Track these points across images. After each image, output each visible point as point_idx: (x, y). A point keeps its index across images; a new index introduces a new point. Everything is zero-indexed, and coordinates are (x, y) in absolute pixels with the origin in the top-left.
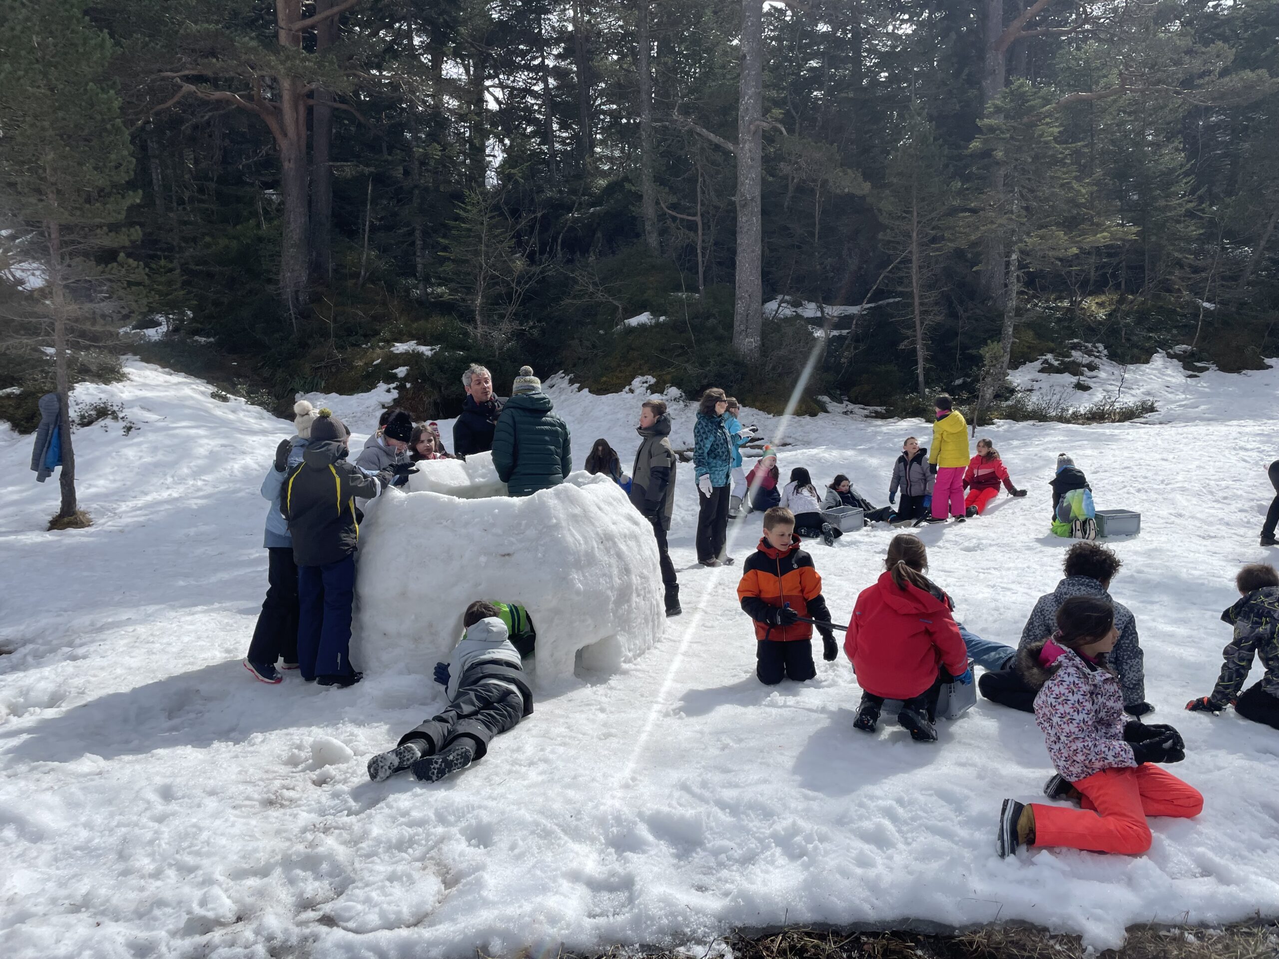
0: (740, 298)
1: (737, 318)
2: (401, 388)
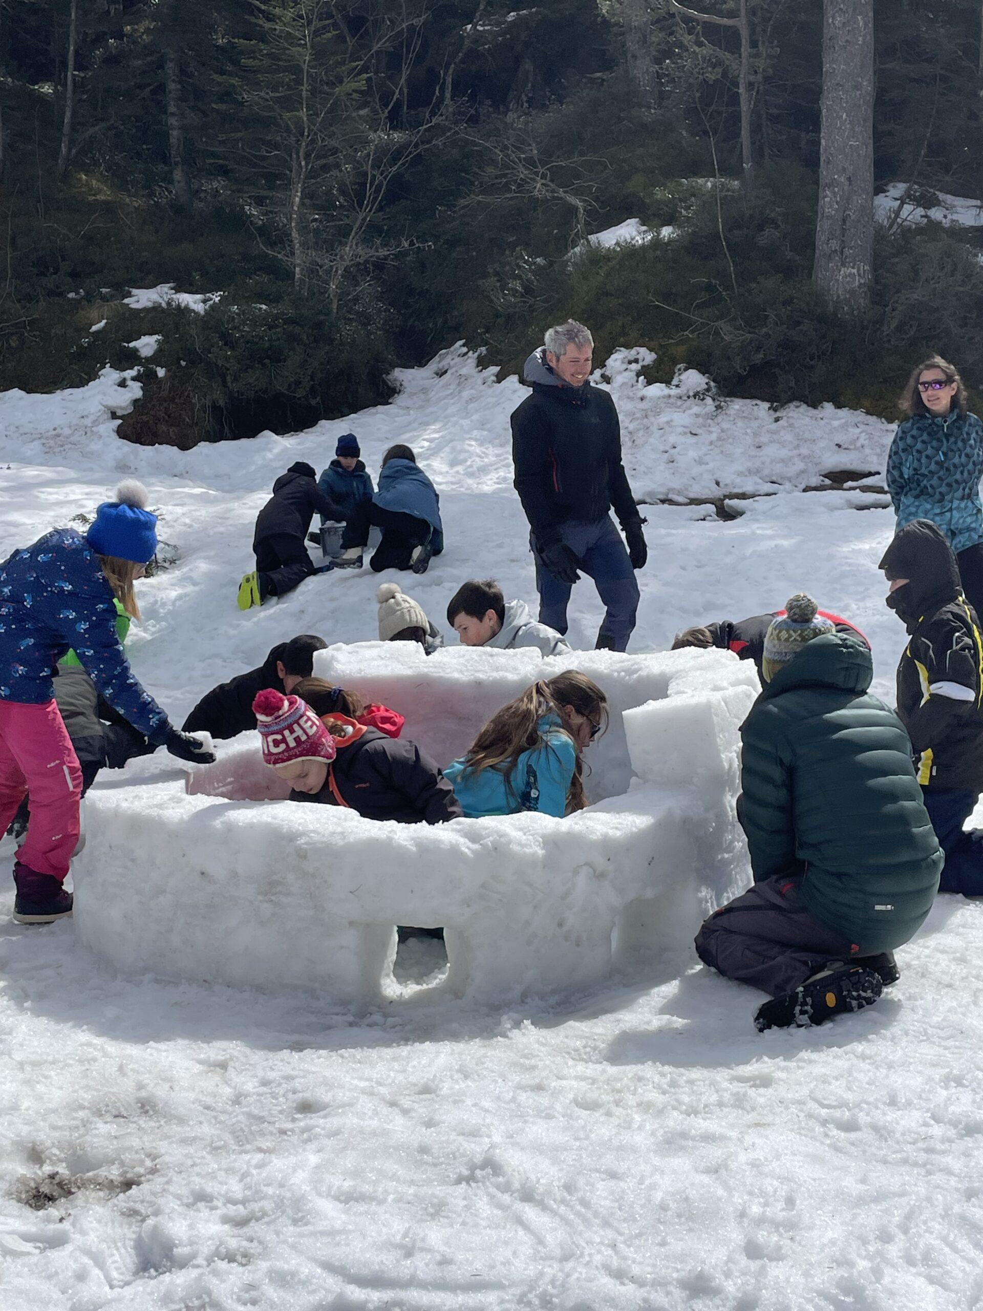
0: (829, 186)
1: (823, 229)
2: (147, 378)
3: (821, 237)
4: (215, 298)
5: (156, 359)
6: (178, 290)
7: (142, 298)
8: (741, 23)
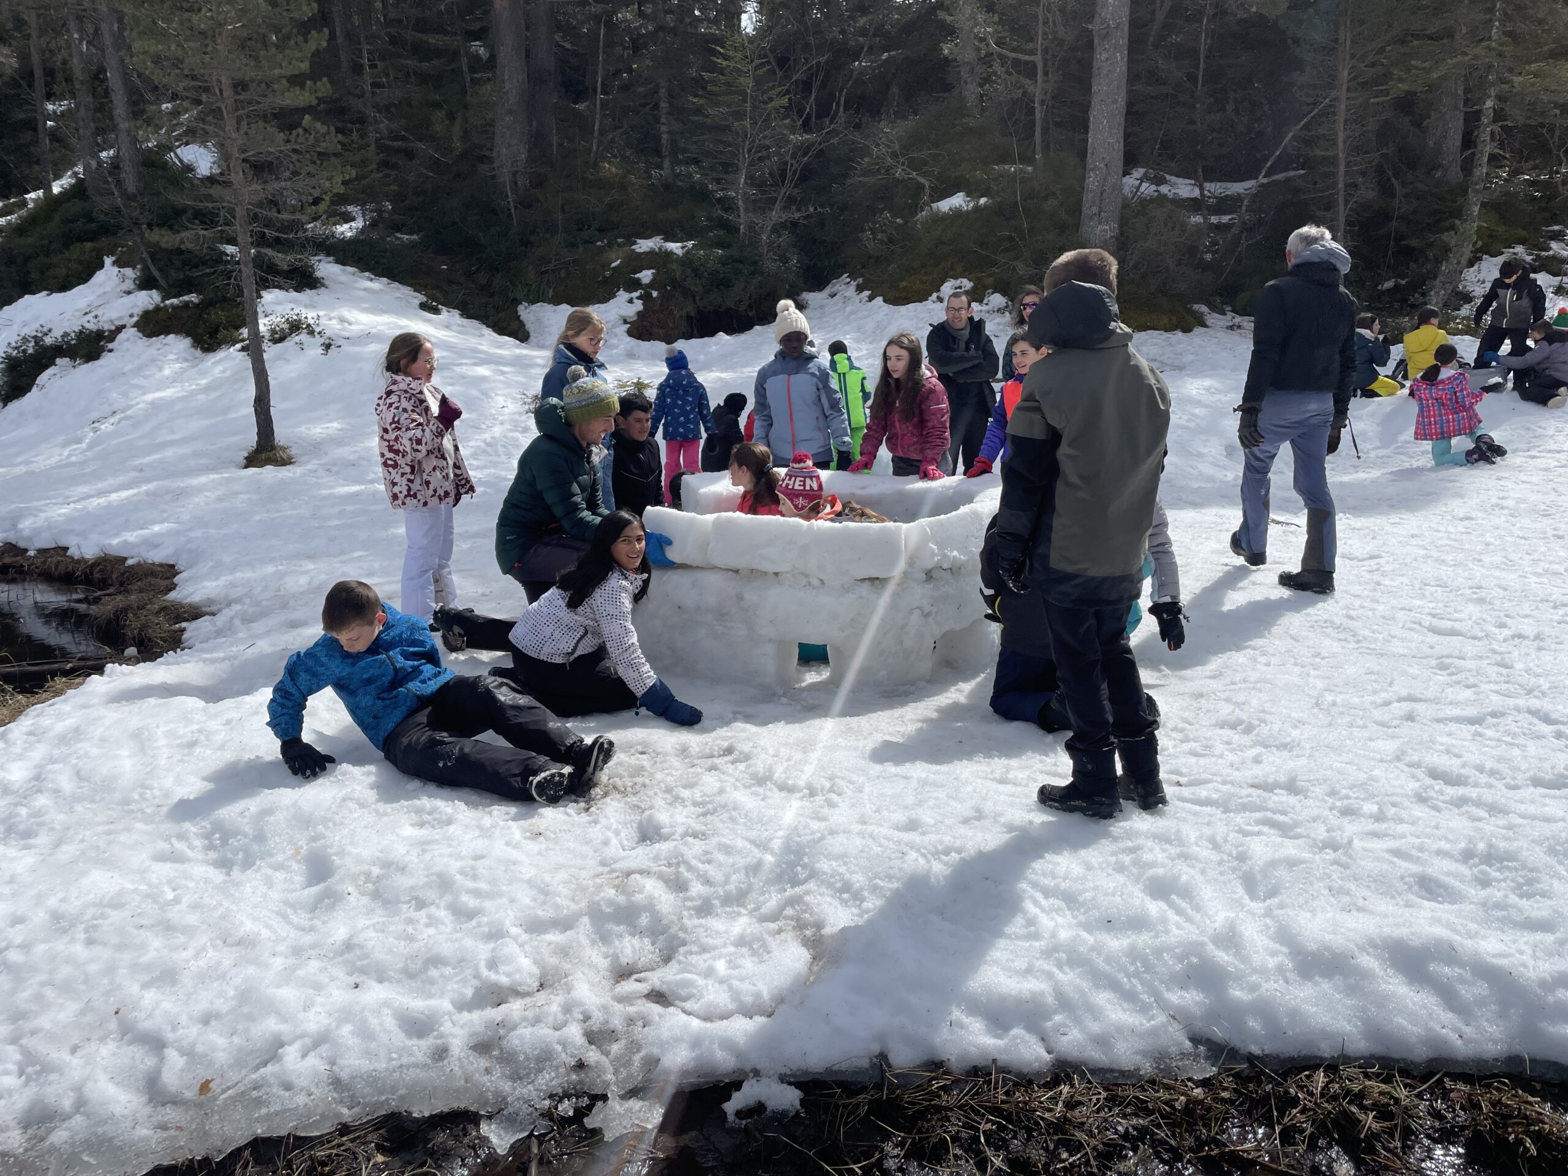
0: (1093, 170)
1: (1087, 198)
2: (646, 298)
3: (1086, 205)
4: (690, 244)
5: (652, 285)
6: (666, 240)
7: (644, 245)
8: (1038, 59)
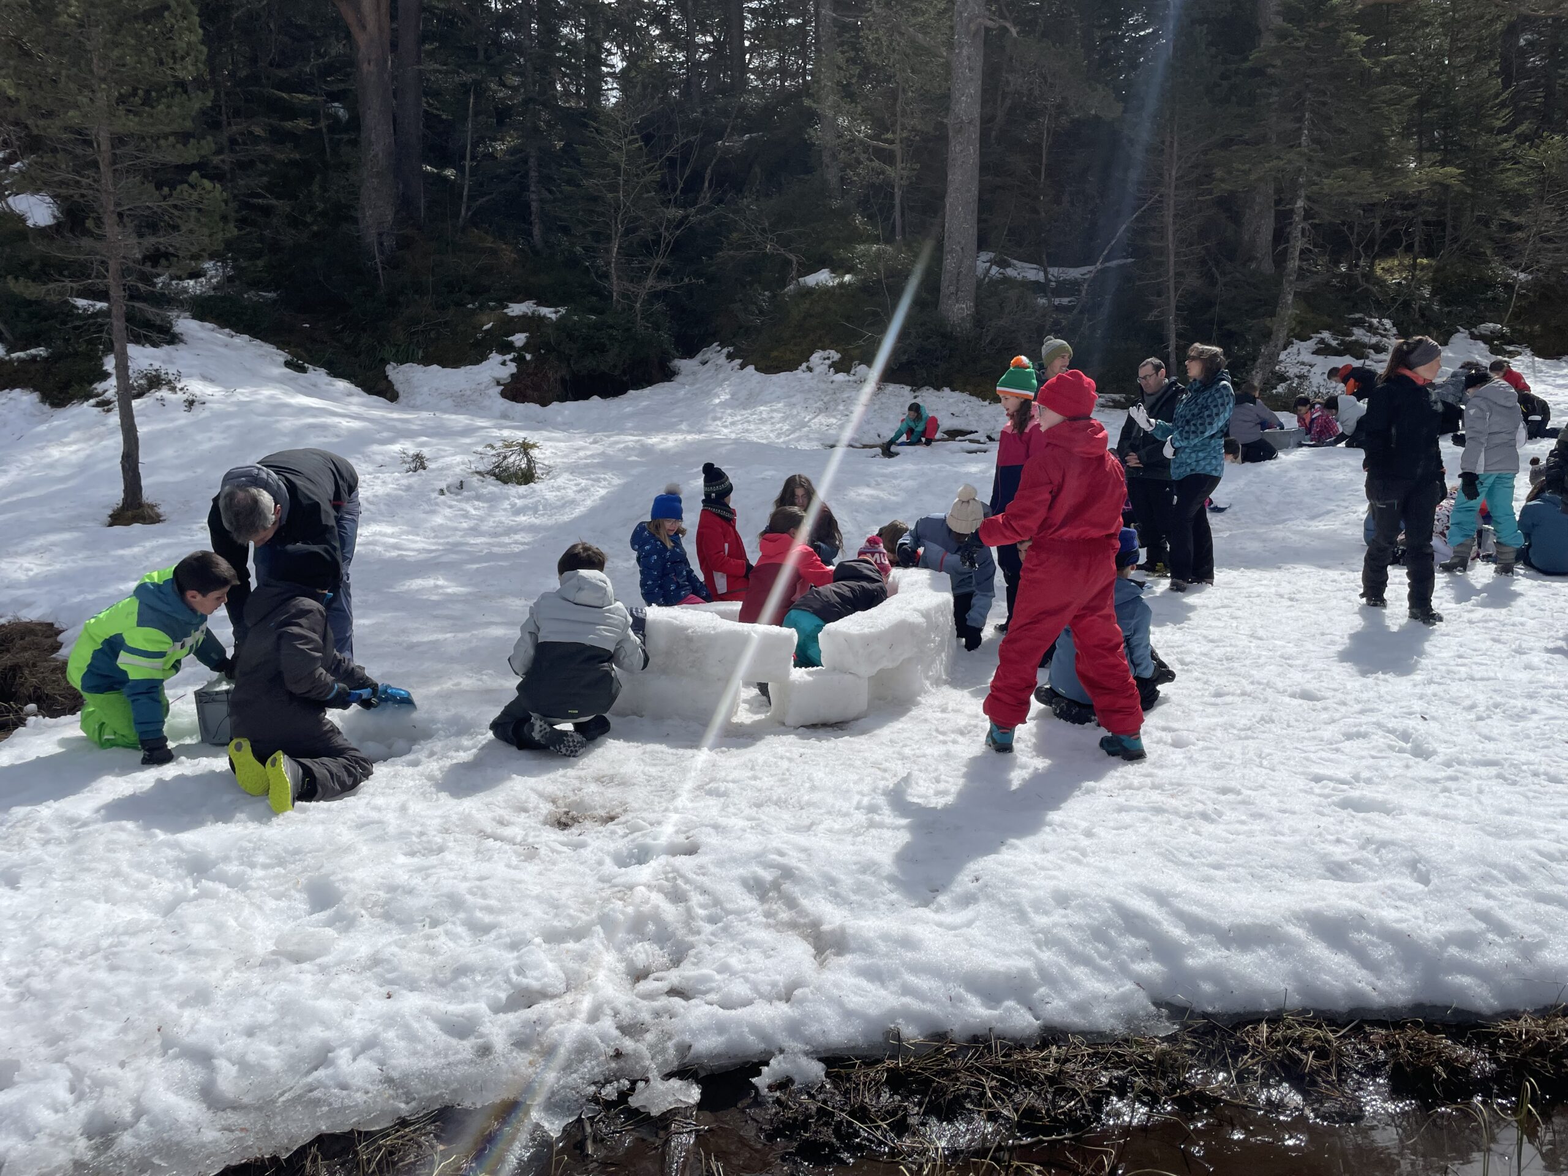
1: (945, 278)
2: (519, 360)
3: (944, 284)
4: (563, 310)
5: (526, 348)
6: (539, 304)
7: (516, 309)
8: (896, 148)
